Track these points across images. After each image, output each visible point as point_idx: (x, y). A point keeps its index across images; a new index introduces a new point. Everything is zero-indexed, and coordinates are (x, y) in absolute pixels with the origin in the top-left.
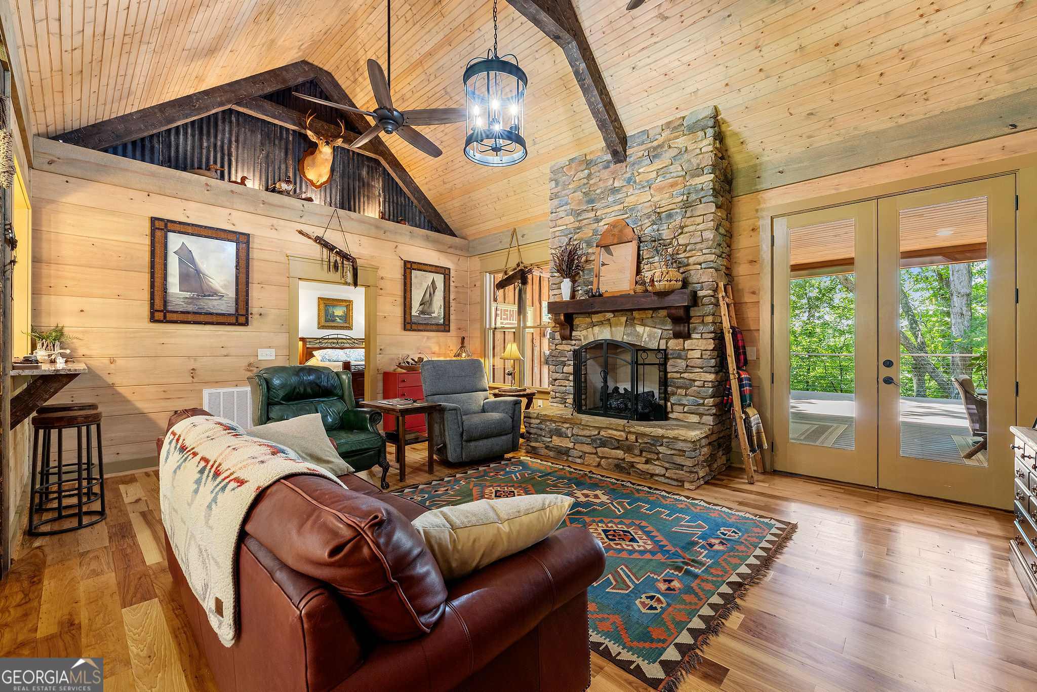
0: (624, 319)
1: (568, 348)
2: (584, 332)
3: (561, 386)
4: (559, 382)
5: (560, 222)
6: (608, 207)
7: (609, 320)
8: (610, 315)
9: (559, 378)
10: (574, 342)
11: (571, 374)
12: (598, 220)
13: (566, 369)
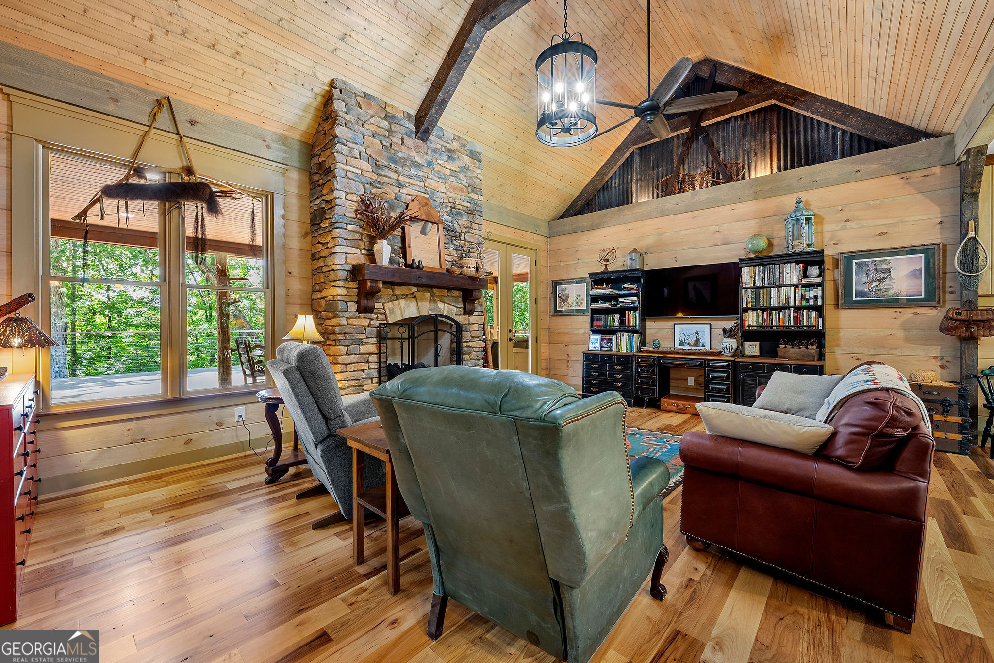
0: (428, 295)
1: (366, 322)
2: (389, 305)
3: (358, 370)
4: (354, 366)
5: (354, 162)
6: (410, 177)
7: (413, 293)
8: (414, 289)
9: (354, 360)
10: (375, 316)
11: (371, 354)
12: (400, 186)
13: (363, 349)
